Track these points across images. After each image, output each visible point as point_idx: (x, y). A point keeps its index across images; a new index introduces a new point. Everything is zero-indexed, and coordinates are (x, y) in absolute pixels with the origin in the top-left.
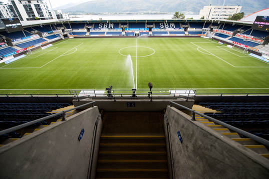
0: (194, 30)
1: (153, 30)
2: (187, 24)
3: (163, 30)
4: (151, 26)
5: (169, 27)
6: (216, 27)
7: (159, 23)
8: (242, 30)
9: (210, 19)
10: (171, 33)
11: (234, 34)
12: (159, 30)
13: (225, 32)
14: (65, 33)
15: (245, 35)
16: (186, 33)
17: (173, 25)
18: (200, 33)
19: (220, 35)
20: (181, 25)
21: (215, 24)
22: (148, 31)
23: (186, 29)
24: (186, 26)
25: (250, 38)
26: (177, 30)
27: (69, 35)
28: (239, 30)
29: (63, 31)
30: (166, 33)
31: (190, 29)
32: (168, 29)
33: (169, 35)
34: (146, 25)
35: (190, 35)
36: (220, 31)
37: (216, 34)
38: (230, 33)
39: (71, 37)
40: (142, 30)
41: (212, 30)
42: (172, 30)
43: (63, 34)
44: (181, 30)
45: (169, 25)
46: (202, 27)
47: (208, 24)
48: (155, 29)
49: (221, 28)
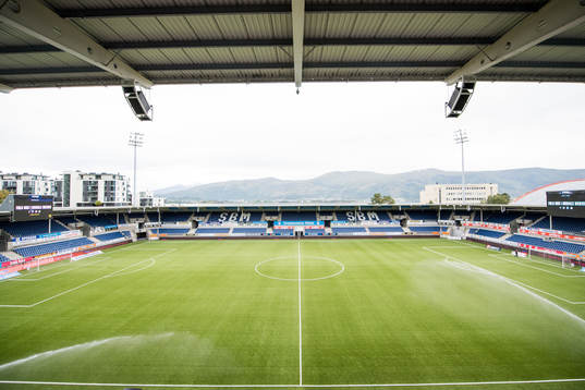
0: (420, 223)
1: (332, 225)
2: (401, 213)
3: (355, 225)
4: (329, 218)
5: (367, 219)
6: (467, 218)
7: (345, 212)
8: (526, 221)
9: (448, 203)
10: (372, 229)
11: (514, 228)
12: (346, 225)
13: (491, 226)
14: (143, 230)
15: (541, 230)
16: (406, 230)
17: (374, 215)
18: (437, 229)
19: (481, 232)
20: (390, 215)
21: (462, 212)
22: (323, 226)
23: (403, 222)
24: (402, 217)
25: (555, 234)
26: (385, 224)
27: (150, 233)
28: (519, 221)
29: (141, 225)
30: (362, 229)
31: (410, 223)
32: (364, 223)
33: (368, 233)
34: (318, 215)
35: (415, 233)
36: (478, 225)
37: (472, 231)
38: (505, 228)
39: (153, 237)
40: (309, 224)
41: (458, 223)
42: (375, 224)
43: (137, 231)
44: (392, 225)
45: (366, 215)
46: (436, 219)
47: (446, 213)
48: (337, 224)
49: (477, 218)
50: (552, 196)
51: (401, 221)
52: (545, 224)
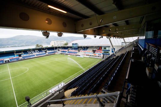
0: (50, 51)
1: (22, 56)
2: (45, 49)
3: (31, 55)
4: (20, 54)
5: (35, 52)
6: (60, 49)
7: (27, 51)
8: (70, 49)
9: (56, 46)
11: (68, 50)
12: (28, 55)
13: (65, 50)
16: (47, 54)
17: (37, 51)
18: (54, 52)
19: (63, 52)
20: (42, 50)
21: (59, 48)
22: (18, 57)
23: (46, 52)
24: (46, 50)
25: (74, 51)
26: (41, 53)
30: (34, 55)
31: (48, 52)
32: (34, 54)
33: (36, 56)
34: (15, 53)
35: (49, 54)
36: (63, 50)
37: (62, 52)
38: (67, 50)
40: (12, 57)
41: (59, 50)
42: (38, 53)
44: (43, 53)
45: (34, 51)
46: (54, 50)
47: (56, 48)
48: (24, 55)
49: (62, 49)
50: (73, 44)
51: (45, 51)
52: (72, 49)
